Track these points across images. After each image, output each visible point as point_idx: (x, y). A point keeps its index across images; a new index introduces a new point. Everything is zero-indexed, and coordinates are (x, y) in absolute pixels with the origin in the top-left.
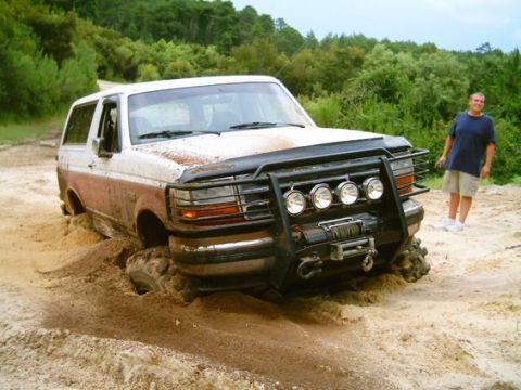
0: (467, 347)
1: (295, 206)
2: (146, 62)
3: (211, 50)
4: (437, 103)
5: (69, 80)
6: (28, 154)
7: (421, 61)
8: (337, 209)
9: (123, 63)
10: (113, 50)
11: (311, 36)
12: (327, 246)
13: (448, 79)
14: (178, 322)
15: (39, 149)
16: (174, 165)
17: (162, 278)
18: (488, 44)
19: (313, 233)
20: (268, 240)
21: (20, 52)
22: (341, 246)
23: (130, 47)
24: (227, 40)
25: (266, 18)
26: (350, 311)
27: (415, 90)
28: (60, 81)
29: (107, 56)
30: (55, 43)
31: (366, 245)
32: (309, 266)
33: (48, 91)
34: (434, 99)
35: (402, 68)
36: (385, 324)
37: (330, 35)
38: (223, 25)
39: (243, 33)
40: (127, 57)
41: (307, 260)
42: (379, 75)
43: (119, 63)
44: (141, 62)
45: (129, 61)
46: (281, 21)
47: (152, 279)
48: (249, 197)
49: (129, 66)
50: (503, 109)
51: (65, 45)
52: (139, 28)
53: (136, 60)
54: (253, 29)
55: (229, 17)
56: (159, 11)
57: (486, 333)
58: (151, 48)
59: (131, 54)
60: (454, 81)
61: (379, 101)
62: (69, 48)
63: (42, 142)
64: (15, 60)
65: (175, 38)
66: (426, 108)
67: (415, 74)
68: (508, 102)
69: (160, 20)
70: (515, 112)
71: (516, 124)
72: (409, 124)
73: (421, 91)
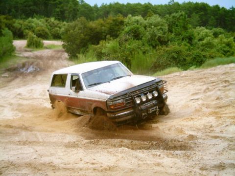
0: (183, 130)
1: (138, 102)
2: (26, 29)
4: (157, 37)
5: (5, 46)
7: (148, 21)
8: (148, 100)
9: (17, 31)
10: (12, 26)
11: (96, 6)
12: (147, 110)
13: (159, 27)
14: (116, 134)
15: (2, 79)
16: (106, 95)
19: (143, 107)
20: (132, 111)
22: (150, 109)
23: (19, 23)
24: (58, 12)
26: (154, 125)
27: (147, 33)
31: (156, 108)
32: (144, 116)
34: (156, 36)
35: (141, 24)
36: (164, 127)
37: (103, 4)
39: (65, 8)
41: (143, 114)
42: (132, 29)
43: (15, 31)
45: (20, 30)
48: (126, 101)
50: (182, 37)
52: (17, 11)
53: (23, 28)
54: (69, 6)
56: (25, 2)
57: (186, 126)
59: (20, 26)
60: (162, 27)
61: (134, 39)
62: (1, 32)
63: (3, 76)
65: (35, 14)
66: (152, 40)
67: (146, 26)
68: (184, 34)
69: (26, 6)
70: (187, 38)
71: (188, 42)
72: (147, 48)
73: (150, 33)
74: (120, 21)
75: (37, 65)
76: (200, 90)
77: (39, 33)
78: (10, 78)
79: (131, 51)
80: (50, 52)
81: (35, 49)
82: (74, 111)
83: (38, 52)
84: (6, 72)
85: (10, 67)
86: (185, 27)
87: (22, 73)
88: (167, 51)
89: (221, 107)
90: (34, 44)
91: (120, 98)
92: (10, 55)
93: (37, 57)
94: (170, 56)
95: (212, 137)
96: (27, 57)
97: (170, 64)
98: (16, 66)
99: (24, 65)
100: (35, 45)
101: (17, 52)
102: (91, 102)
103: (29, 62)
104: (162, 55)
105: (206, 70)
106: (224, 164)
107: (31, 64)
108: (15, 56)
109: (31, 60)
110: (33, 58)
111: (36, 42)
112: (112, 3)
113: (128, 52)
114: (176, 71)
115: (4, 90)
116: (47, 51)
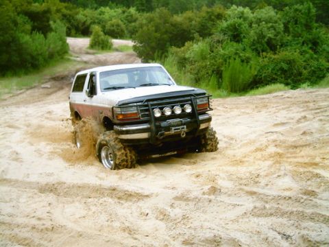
1: (158, 114)
2: (94, 23)
4: (266, 40)
5: (52, 46)
6: (37, 94)
7: (255, 14)
8: (173, 116)
10: (73, 17)
13: (271, 24)
15: (41, 90)
19: (164, 124)
21: (23, 34)
22: (173, 128)
23: (84, 15)
27: (252, 32)
28: (46, 48)
29: (70, 22)
30: (40, 23)
31: (183, 128)
33: (41, 54)
34: (264, 37)
35: (245, 19)
40: (83, 21)
42: (231, 25)
43: (78, 25)
45: (84, 24)
49: (84, 27)
50: (303, 40)
51: (47, 24)
53: (89, 22)
59: (85, 19)
60: (275, 25)
61: (231, 41)
62: (49, 25)
63: (43, 86)
64: (21, 39)
66: (258, 43)
67: (252, 22)
68: (306, 36)
70: (310, 41)
71: (311, 48)
72: (249, 54)
73: (255, 32)
74: (216, 14)
76: (292, 119)
77: (112, 28)
78: (51, 90)
79: (226, 59)
80: (120, 56)
81: (100, 51)
83: (102, 56)
84: (49, 81)
85: (57, 75)
86: (309, 26)
88: (274, 59)
89: (296, 147)
90: (99, 44)
92: (62, 58)
93: (99, 62)
94: (277, 68)
95: (247, 192)
96: (86, 63)
97: (277, 79)
98: (66, 73)
100: (101, 46)
101: (74, 55)
104: (266, 65)
105: (322, 89)
106: (221, 238)
108: (69, 60)
109: (90, 66)
110: (94, 64)
111: (102, 41)
113: (221, 60)
114: (280, 90)
115: (36, 105)
116: (116, 53)
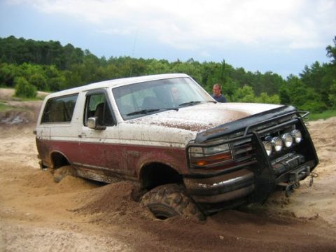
1: (268, 151)
3: (52, 67)
9: (5, 77)
11: (103, 58)
12: (288, 174)
14: (223, 238)
17: (179, 206)
18: (192, 59)
20: (250, 174)
23: (8, 68)
24: (57, 61)
25: (79, 50)
37: (112, 57)
38: (55, 54)
39: (67, 58)
40: (7, 73)
44: (15, 76)
45: (9, 75)
46: (87, 51)
47: (171, 208)
48: (236, 149)
49: (9, 78)
52: (8, 58)
53: (13, 74)
54: (72, 55)
55: (58, 50)
56: (19, 47)
58: (19, 68)
59: (9, 71)
69: (20, 53)
75: (26, 116)
81: (26, 99)
82: (89, 173)
83: (29, 103)
87: (4, 123)
90: (24, 92)
91: (221, 141)
93: (27, 107)
96: (14, 107)
99: (7, 115)
100: (25, 94)
101: (1, 100)
102: (136, 153)
103: (15, 112)
107: (18, 115)
109: (18, 110)
110: (22, 108)
111: (28, 89)
112: (123, 56)
